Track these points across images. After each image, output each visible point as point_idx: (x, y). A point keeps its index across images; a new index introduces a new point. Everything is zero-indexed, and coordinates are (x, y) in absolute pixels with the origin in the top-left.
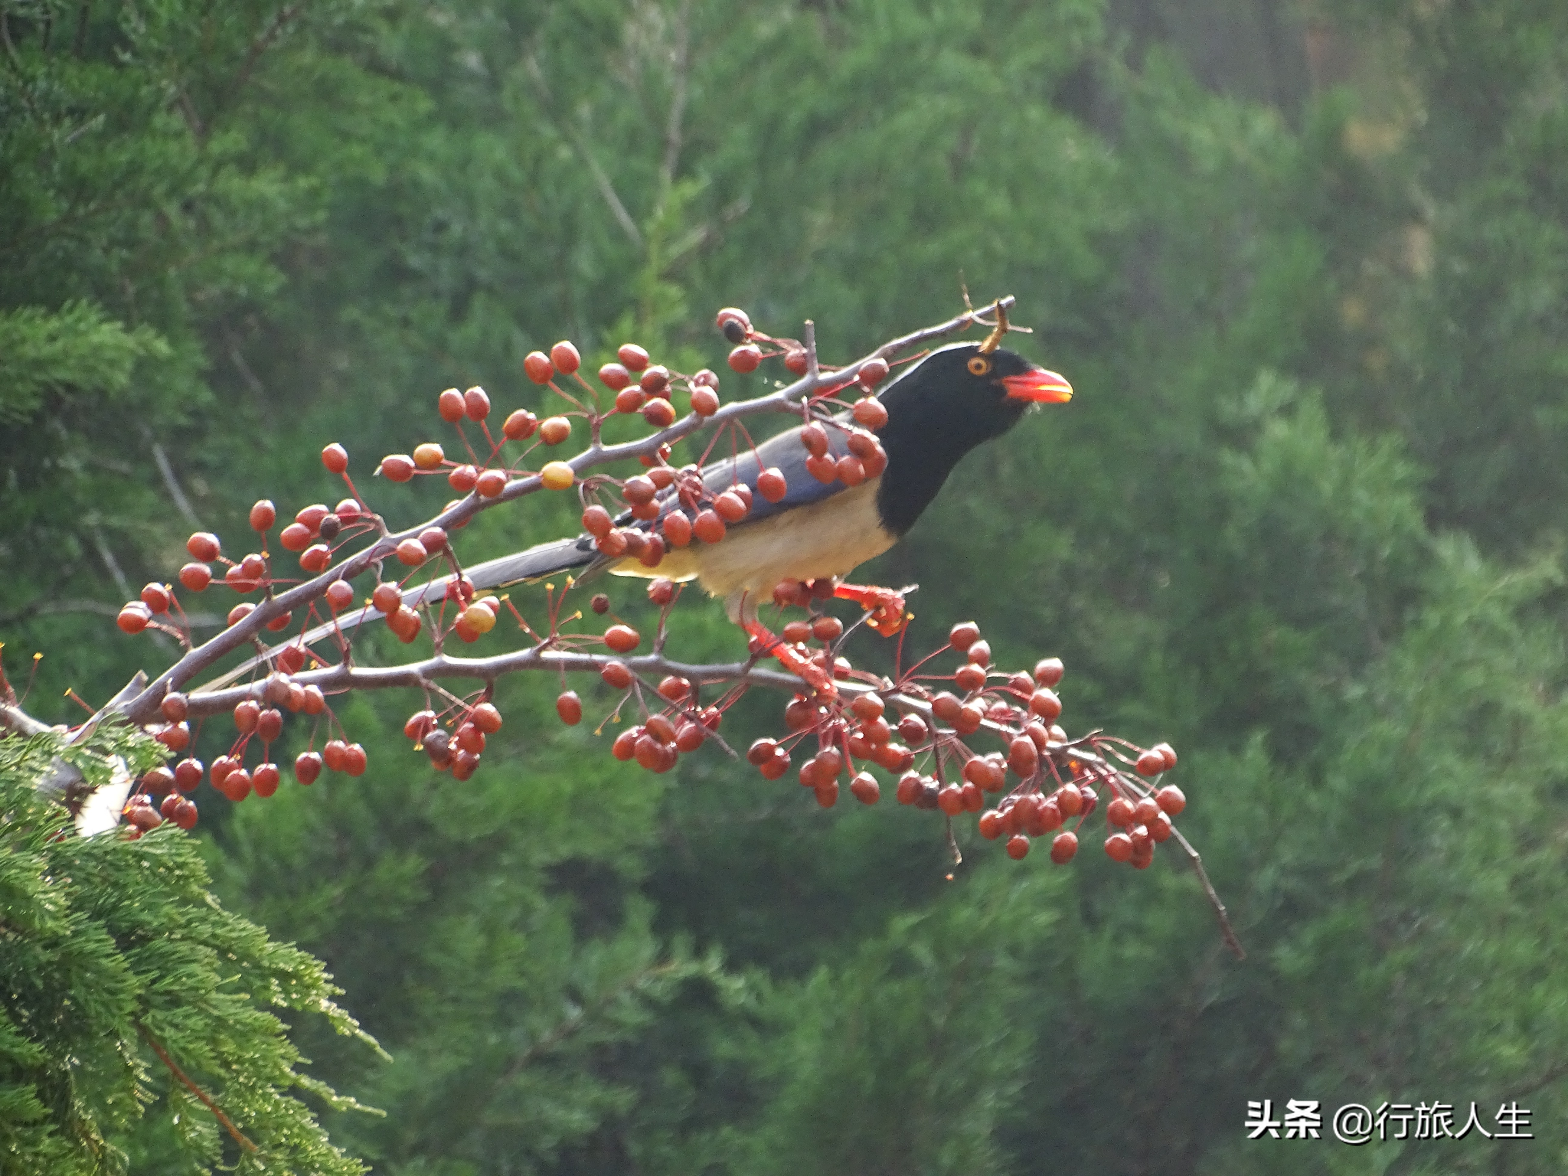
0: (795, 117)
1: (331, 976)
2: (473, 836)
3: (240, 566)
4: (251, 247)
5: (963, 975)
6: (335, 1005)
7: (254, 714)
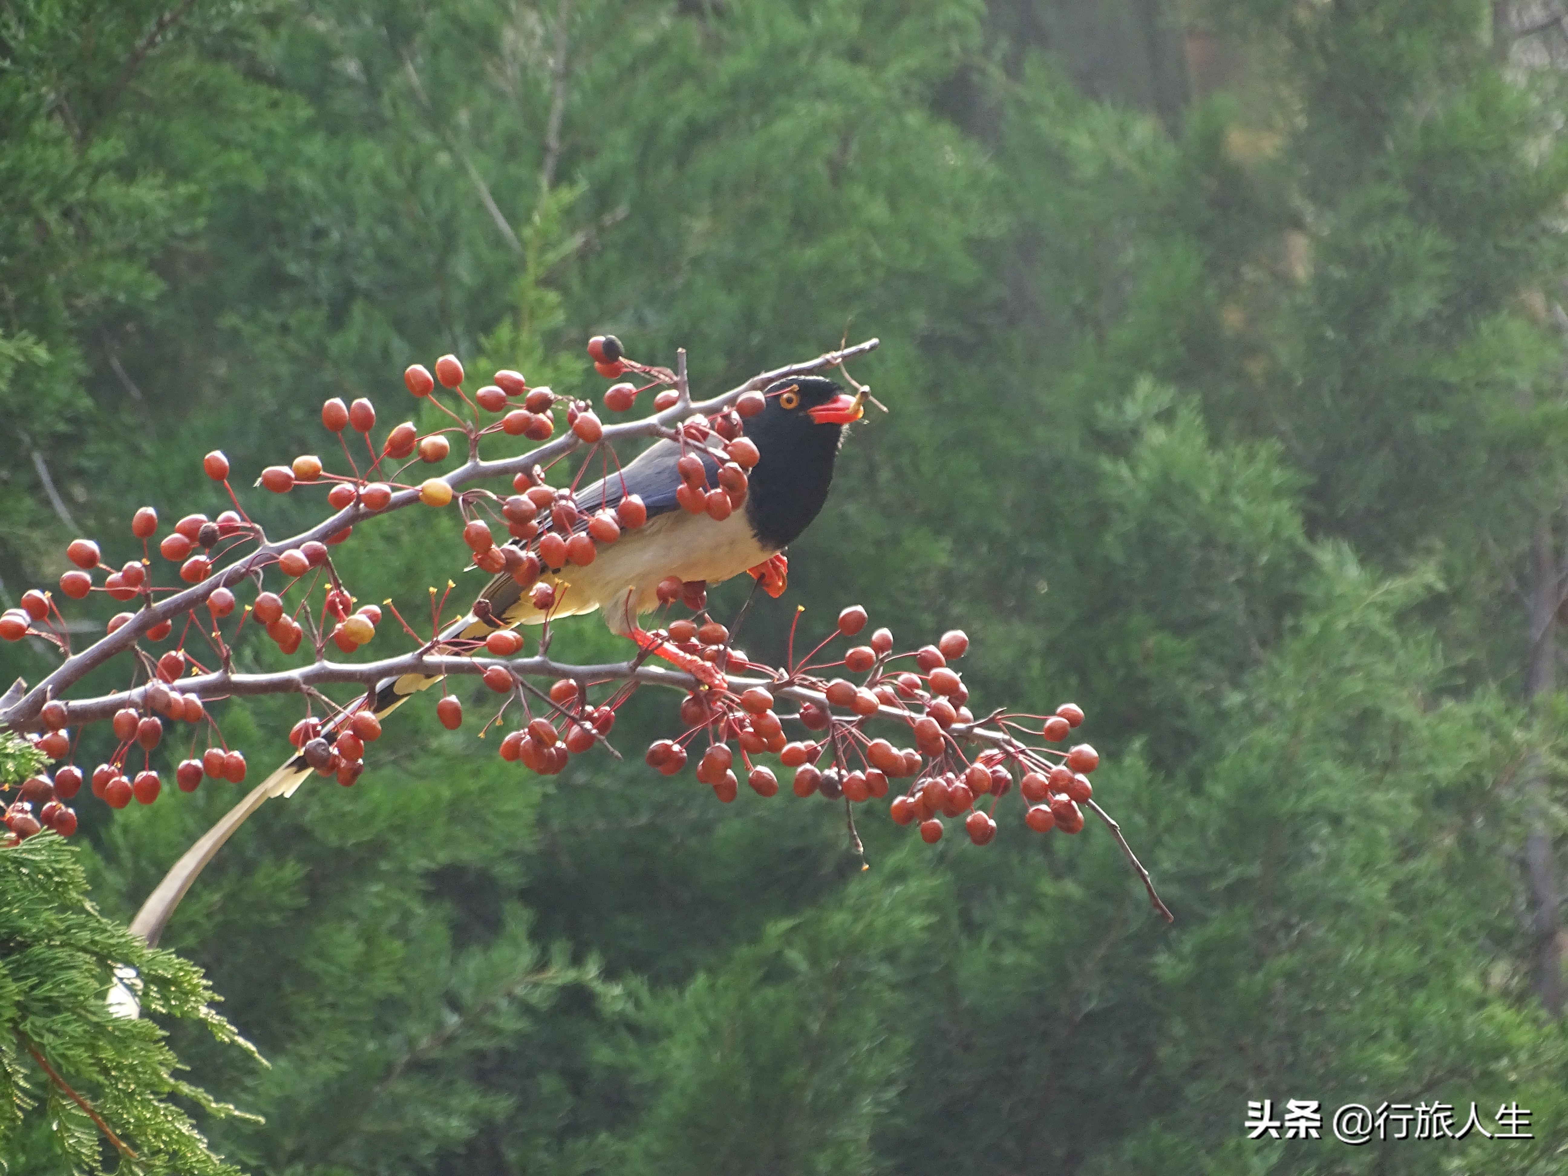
0: (674, 123)
1: (210, 983)
2: (351, 841)
3: (120, 574)
4: (131, 253)
5: (838, 980)
6: (213, 1012)
7: (134, 722)
